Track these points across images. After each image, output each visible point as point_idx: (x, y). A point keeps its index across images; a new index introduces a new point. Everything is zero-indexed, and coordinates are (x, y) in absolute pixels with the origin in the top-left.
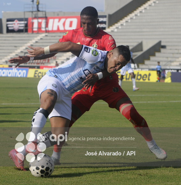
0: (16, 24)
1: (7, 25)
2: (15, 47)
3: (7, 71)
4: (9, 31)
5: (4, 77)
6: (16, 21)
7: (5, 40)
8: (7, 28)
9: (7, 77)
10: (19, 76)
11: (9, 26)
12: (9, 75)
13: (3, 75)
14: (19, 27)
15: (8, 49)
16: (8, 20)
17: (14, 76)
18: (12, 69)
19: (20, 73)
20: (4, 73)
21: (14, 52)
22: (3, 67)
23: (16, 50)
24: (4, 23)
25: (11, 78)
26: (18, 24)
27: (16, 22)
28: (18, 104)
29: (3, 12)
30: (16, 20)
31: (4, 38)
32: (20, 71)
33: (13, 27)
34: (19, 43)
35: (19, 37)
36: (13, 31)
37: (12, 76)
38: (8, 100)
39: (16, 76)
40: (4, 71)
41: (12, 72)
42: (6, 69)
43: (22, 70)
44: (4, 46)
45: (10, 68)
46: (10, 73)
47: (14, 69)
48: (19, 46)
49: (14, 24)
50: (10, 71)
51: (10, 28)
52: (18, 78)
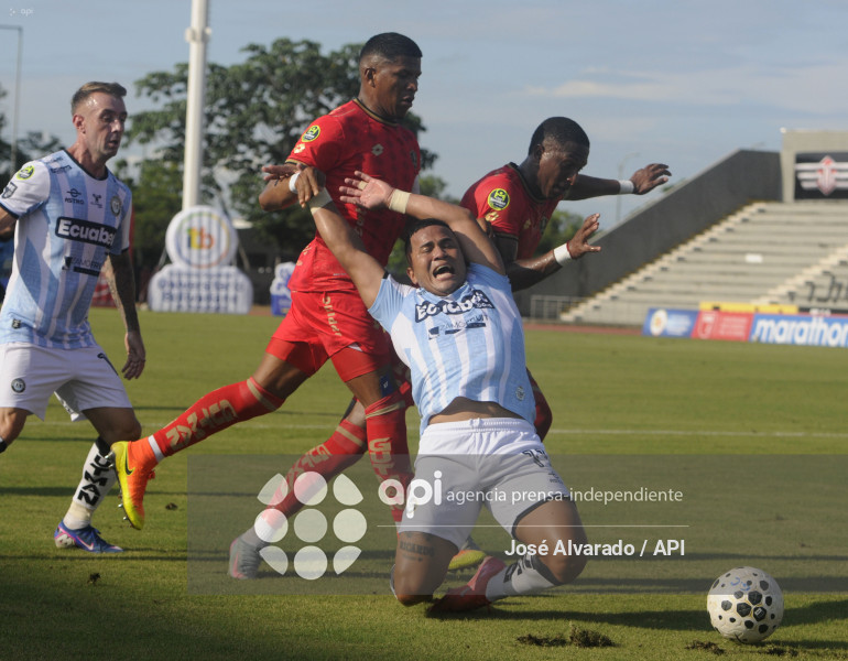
0: (827, 172)
1: (797, 172)
2: (823, 246)
3: (793, 325)
4: (802, 194)
5: (784, 346)
6: (828, 163)
7: (789, 223)
8: (798, 182)
9: (791, 347)
10: (833, 343)
11: (802, 176)
12: (800, 340)
13: (780, 339)
14: (838, 180)
15: (798, 255)
16: (801, 159)
17: (816, 341)
18: (809, 320)
19: (835, 335)
20: (781, 331)
21: (818, 264)
22: (781, 312)
23: (825, 256)
24: (788, 166)
25: (807, 347)
26: (833, 170)
27: (827, 166)
28: (828, 435)
29: (783, 130)
30: (826, 159)
31: (785, 218)
32: (837, 326)
33: (816, 180)
34: (834, 234)
35: (836, 214)
36: (815, 194)
37: (811, 341)
38: (794, 421)
39: (824, 342)
40: (783, 324)
41: (809, 330)
42: (789, 318)
43: (842, 324)
44: (784, 244)
45: (804, 315)
46: (801, 333)
47: (814, 319)
48: (835, 245)
49: (821, 170)
50: (804, 325)
51: (806, 185)
52: (828, 348)
